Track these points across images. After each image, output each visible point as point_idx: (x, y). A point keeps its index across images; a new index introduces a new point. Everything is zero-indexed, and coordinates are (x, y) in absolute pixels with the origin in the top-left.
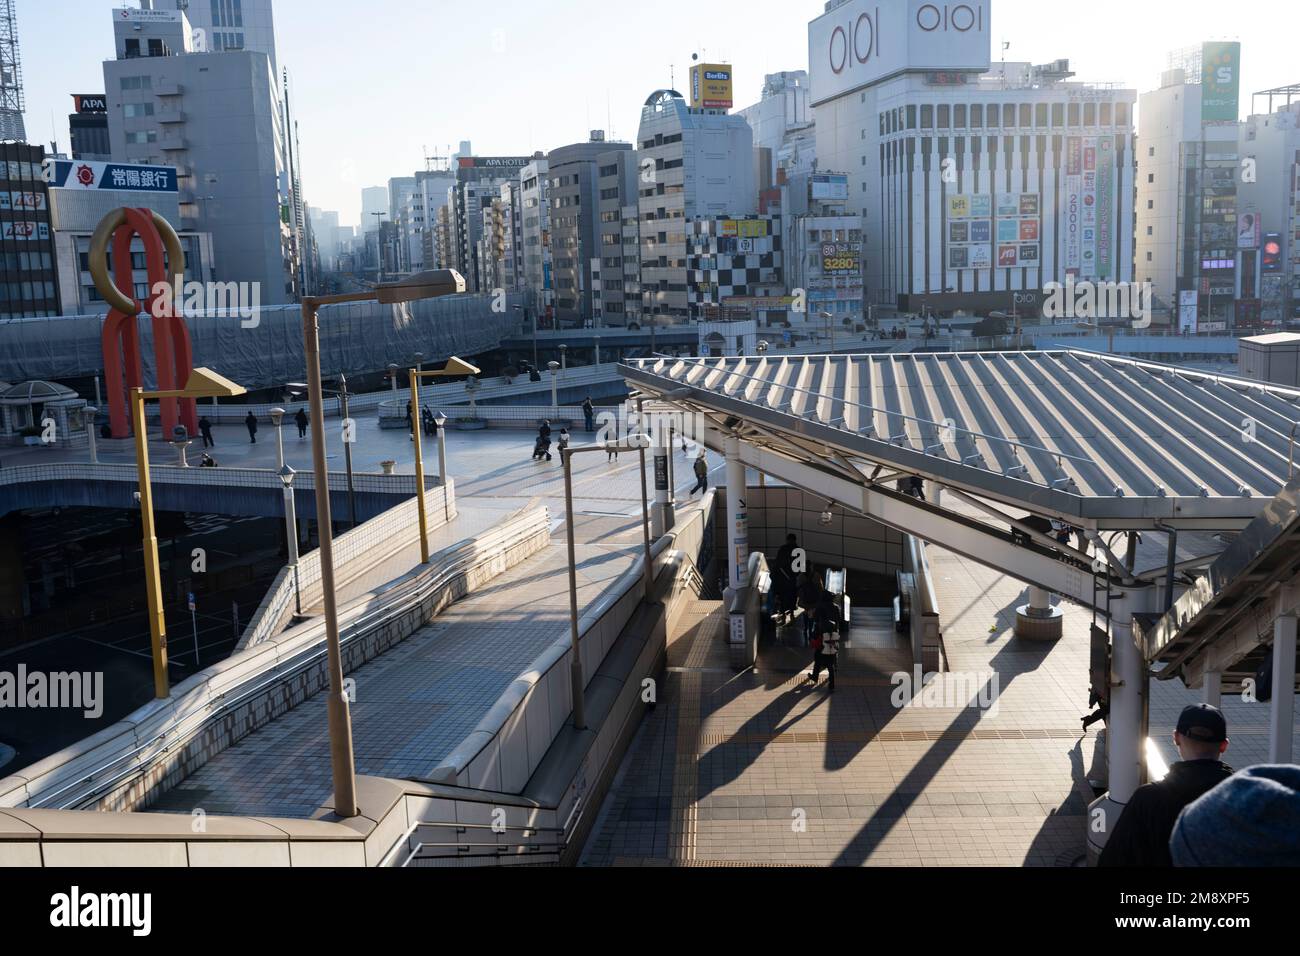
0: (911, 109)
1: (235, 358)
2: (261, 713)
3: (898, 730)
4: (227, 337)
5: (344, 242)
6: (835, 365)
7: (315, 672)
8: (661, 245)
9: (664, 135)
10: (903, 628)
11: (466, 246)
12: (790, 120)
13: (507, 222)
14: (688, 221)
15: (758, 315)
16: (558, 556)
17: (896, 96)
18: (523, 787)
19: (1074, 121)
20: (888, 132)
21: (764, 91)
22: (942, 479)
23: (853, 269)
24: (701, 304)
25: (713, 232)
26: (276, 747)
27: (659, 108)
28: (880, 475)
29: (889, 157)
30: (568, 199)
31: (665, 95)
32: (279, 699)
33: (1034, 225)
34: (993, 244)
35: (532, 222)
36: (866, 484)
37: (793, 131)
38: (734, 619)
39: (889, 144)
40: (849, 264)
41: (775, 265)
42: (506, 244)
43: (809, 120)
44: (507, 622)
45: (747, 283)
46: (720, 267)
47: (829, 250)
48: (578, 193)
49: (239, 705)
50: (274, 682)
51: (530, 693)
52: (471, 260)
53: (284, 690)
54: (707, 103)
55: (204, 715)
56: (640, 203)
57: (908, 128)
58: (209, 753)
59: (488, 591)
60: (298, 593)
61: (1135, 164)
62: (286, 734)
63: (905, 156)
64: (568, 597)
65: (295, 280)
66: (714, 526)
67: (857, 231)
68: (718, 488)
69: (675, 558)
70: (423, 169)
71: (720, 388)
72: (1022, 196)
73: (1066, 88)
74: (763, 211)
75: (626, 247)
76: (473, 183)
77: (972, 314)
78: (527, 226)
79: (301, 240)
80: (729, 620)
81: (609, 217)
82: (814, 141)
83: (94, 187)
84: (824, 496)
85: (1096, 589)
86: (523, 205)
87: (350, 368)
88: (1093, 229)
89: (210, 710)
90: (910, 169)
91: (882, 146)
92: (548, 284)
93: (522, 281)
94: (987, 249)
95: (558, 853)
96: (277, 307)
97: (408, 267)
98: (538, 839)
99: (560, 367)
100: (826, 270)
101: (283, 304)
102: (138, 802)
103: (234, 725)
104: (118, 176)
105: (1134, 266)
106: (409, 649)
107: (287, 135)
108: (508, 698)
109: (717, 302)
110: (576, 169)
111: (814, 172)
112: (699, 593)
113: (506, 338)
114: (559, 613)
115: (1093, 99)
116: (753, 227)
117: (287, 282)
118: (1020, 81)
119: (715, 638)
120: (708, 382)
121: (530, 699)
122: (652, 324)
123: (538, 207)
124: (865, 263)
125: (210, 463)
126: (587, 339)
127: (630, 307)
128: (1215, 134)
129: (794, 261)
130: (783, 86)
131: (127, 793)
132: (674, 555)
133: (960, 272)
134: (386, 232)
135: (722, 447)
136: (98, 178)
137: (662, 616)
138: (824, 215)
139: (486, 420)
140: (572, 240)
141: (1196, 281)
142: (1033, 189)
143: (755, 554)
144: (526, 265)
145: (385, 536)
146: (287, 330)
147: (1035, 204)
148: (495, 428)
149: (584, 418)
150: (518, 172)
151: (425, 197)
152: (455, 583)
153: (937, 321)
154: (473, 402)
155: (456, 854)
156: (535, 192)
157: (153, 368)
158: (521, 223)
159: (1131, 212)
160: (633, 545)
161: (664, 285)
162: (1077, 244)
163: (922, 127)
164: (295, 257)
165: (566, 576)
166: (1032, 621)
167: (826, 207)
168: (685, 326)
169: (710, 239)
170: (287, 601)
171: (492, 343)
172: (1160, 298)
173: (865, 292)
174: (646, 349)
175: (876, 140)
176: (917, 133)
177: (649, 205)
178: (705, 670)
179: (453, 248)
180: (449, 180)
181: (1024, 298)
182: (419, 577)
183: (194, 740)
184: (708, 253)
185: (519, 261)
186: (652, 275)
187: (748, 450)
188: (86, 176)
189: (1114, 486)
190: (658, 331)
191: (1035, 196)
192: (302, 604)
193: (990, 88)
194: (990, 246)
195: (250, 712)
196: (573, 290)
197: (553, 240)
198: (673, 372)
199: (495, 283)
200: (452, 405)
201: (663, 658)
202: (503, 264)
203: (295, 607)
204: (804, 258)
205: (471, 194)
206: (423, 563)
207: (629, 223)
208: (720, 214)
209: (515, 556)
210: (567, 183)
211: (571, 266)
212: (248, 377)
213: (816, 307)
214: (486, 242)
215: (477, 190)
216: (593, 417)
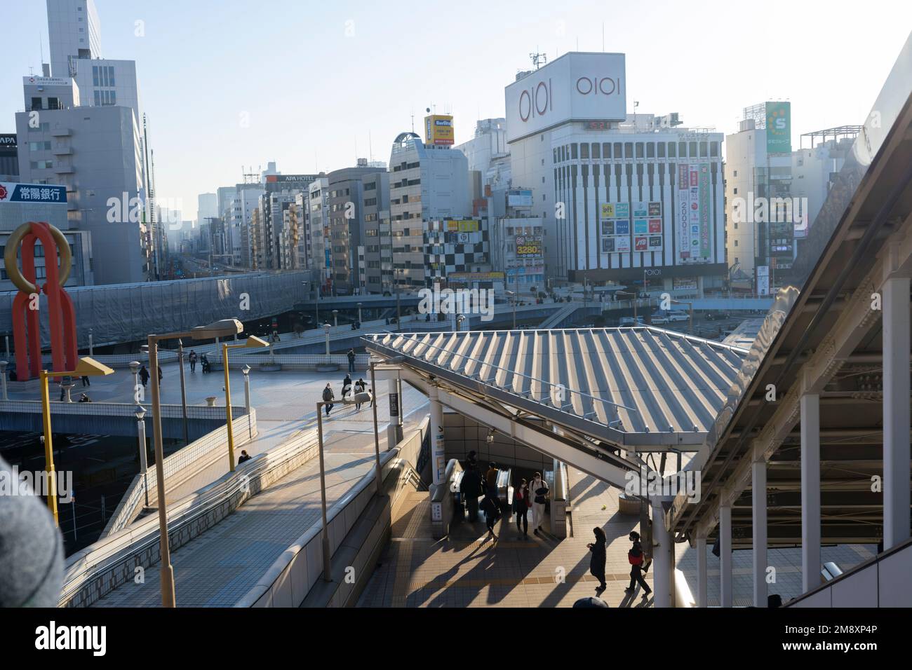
0: (574, 146)
1: (106, 321)
2: (120, 577)
3: (537, 576)
4: (100, 307)
5: (185, 232)
7: (156, 548)
8: (406, 237)
9: (408, 163)
11: (271, 236)
12: (495, 150)
13: (300, 221)
14: (424, 221)
15: (473, 285)
17: (564, 137)
19: (683, 154)
20: (559, 161)
21: (477, 132)
23: (537, 253)
24: (434, 278)
25: (441, 229)
27: (404, 145)
29: (560, 178)
30: (342, 205)
31: (408, 136)
33: (658, 223)
34: (631, 236)
35: (317, 221)
36: (513, 418)
37: (496, 159)
38: (435, 505)
39: (560, 169)
40: (535, 250)
41: (484, 251)
42: (300, 235)
43: (507, 151)
44: (286, 510)
45: (465, 263)
46: (446, 253)
47: (520, 241)
49: (105, 572)
50: (129, 556)
51: (293, 560)
52: (275, 246)
54: (437, 141)
55: (82, 579)
56: (392, 209)
57: (572, 158)
59: (275, 488)
60: (146, 492)
61: (724, 182)
62: (137, 590)
63: (571, 177)
64: (320, 493)
65: (150, 262)
67: (539, 228)
69: (400, 464)
70: (242, 182)
71: (423, 357)
72: (650, 204)
73: (677, 132)
74: (476, 215)
75: (382, 238)
76: (276, 193)
77: (618, 284)
78: (314, 223)
79: (154, 233)
80: (432, 506)
81: (372, 218)
82: (510, 166)
83: (7, 200)
84: (489, 426)
86: (311, 209)
87: (187, 326)
88: (698, 225)
89: (86, 575)
90: (575, 186)
91: (555, 170)
92: (328, 264)
93: (310, 261)
94: (627, 239)
96: (138, 284)
97: (231, 250)
99: (332, 327)
100: (518, 254)
101: (141, 281)
103: (102, 585)
104: (24, 192)
105: (726, 250)
106: (221, 530)
107: (145, 160)
108: (279, 564)
110: (347, 185)
111: (510, 188)
112: (417, 486)
113: (299, 302)
115: (695, 139)
116: (469, 225)
117: (143, 265)
118: (647, 128)
119: (424, 517)
121: (294, 564)
122: (398, 292)
123: (321, 211)
124: (545, 249)
125: (86, 400)
126: (354, 303)
127: (385, 280)
128: (776, 162)
129: (497, 247)
130: (489, 128)
132: (399, 462)
133: (609, 255)
134: (215, 225)
135: (428, 391)
136: (10, 194)
137: (388, 505)
138: (517, 217)
139: (280, 365)
140: (345, 233)
141: (768, 260)
142: (657, 199)
143: (451, 461)
144: (313, 250)
145: (207, 451)
146: (144, 301)
147: (659, 210)
148: (287, 370)
149: (348, 363)
150: (308, 186)
151: (243, 201)
152: (253, 484)
153: (593, 289)
154: (272, 352)
156: (319, 200)
158: (310, 221)
159: (723, 213)
161: (408, 265)
162: (688, 234)
163: (581, 158)
164: (150, 246)
167: (518, 212)
169: (439, 233)
170: (139, 499)
171: (288, 306)
172: (744, 271)
173: (546, 268)
175: (551, 166)
176: (579, 162)
177: (397, 210)
178: (416, 539)
179: (262, 238)
180: (259, 190)
181: (653, 272)
182: (228, 481)
183: (76, 596)
184: (438, 242)
185: (308, 247)
186: (400, 258)
188: (2, 193)
189: (644, 425)
191: (659, 204)
192: (149, 499)
193: (627, 132)
194: (629, 237)
195: (113, 576)
196: (346, 268)
197: (332, 233)
198: (395, 344)
199: (292, 262)
200: (257, 353)
201: (389, 532)
202: (297, 249)
203: (145, 503)
204: (504, 246)
205: (275, 200)
206: (231, 471)
207: (384, 222)
208: (446, 216)
209: (294, 464)
210: (342, 195)
211: (344, 251)
212: (115, 335)
213: (513, 279)
214: (286, 234)
215: (279, 198)
216: (355, 362)
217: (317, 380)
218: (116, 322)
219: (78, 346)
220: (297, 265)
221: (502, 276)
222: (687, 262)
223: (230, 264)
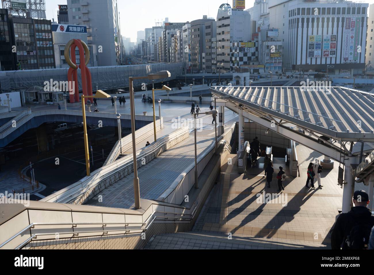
0: (299, 9)
1: (103, 81)
2: (113, 181)
4: (101, 75)
5: (132, 47)
6: (271, 90)
7: (126, 170)
8: (223, 49)
9: (225, 17)
10: (288, 164)
11: (166, 48)
12: (262, 12)
13: (178, 42)
14: (231, 42)
15: (250, 70)
16: (191, 140)
17: (294, 5)
18: (181, 203)
19: (349, 13)
20: (291, 16)
21: (255, 3)
22: (298, 125)
23: (279, 57)
24: (234, 67)
25: (238, 46)
26: (117, 189)
27: (223, 9)
28: (282, 122)
29: (291, 24)
30: (196, 35)
31: (225, 5)
32: (117, 177)
33: (335, 45)
36: (278, 124)
37: (263, 15)
38: (240, 160)
39: (291, 20)
40: (278, 56)
41: (256, 56)
42: (178, 48)
43: (268, 12)
44: (177, 158)
45: (248, 61)
46: (240, 56)
47: (272, 51)
48: (199, 34)
49: (107, 178)
50: (116, 172)
51: (183, 179)
52: (168, 53)
53: (119, 175)
54: (237, 7)
55: (98, 181)
56: (217, 37)
57: (297, 15)
58: (100, 190)
59: (172, 149)
60: (121, 148)
61: (367, 26)
62: (119, 186)
63: (296, 24)
64: (194, 152)
65: (119, 58)
66: (235, 133)
67: (281, 46)
68: (236, 122)
69: (224, 142)
70: (155, 26)
71: (238, 96)
72: (331, 36)
73: (347, 3)
74: (253, 40)
75: (212, 50)
76: (169, 30)
77: (314, 71)
78: (184, 43)
79: (120, 46)
80: (238, 160)
81: (208, 41)
82: (269, 19)
83: (64, 32)
84: (266, 127)
85: (341, 157)
86: (183, 37)
88: (353, 46)
89: (100, 179)
90: (298, 27)
91: (289, 20)
92: (190, 60)
93: (182, 59)
94: (319, 51)
95: (190, 221)
96: (114, 66)
97: (150, 54)
98: (185, 217)
99: (193, 85)
100: (271, 57)
101: (116, 65)
102: (83, 202)
103: (106, 183)
104: (71, 28)
105: (365, 57)
106: (151, 165)
107: (117, 16)
108: (178, 180)
109: (238, 66)
110: (198, 27)
111: (269, 28)
112: (230, 152)
113: (178, 76)
114: (191, 156)
115: (355, 6)
116: (250, 44)
117: (117, 59)
118: (333, 1)
119: (234, 165)
120: (234, 94)
122: (219, 72)
123: (187, 38)
124: (283, 55)
125: (97, 111)
126: (201, 77)
127: (213, 67)
129: (262, 54)
130: (260, 2)
131: (80, 200)
132: (224, 141)
133: (311, 58)
134: (144, 44)
135: (238, 112)
136: (65, 30)
137: (220, 159)
138: (271, 41)
139: (172, 100)
140: (197, 47)
142: (335, 33)
143: (246, 142)
144: (184, 54)
145: (144, 133)
146: (117, 73)
147: (335, 38)
148: (174, 103)
149: (199, 100)
150: (182, 27)
151: (155, 34)
152: (163, 147)
153: (304, 73)
154: (168, 95)
155: (164, 219)
156: (187, 33)
157: (81, 84)
158: (182, 42)
159: (365, 41)
160: (212, 138)
161: (223, 61)
162: (348, 50)
163: (302, 15)
164: (119, 51)
165: (194, 146)
166: (325, 163)
167: (272, 39)
168: (229, 73)
169: (237, 48)
170: (118, 150)
171: (173, 77)
172: (373, 67)
173: (283, 64)
174: (217, 80)
175: (288, 18)
176: (300, 17)
177: (219, 37)
178: (231, 173)
179: (163, 49)
180: (162, 29)
181: (331, 66)
182: (154, 145)
183: (96, 187)
184: (236, 52)
185: (182, 53)
186: (220, 58)
187: (245, 113)
188: (62, 28)
189: (346, 129)
190: (221, 74)
191: (336, 36)
192: (122, 151)
193: (323, 3)
194: (321, 51)
195: (110, 180)
196: (197, 62)
197: (191, 47)
198: (225, 91)
199: (175, 59)
200: (162, 95)
201: (220, 170)
202: (177, 54)
203: (120, 152)
204: (265, 54)
205: (168, 33)
206: (155, 141)
207: (214, 43)
208: (240, 40)
209: (179, 140)
210: (196, 31)
211: (197, 55)
212: (106, 86)
213: (268, 68)
214: (172, 47)
215: (170, 32)
216: (202, 100)
217: (187, 107)
218: (107, 81)
219: (93, 90)
220: (177, 60)
221: (263, 67)
222: (347, 62)
223: (149, 60)
